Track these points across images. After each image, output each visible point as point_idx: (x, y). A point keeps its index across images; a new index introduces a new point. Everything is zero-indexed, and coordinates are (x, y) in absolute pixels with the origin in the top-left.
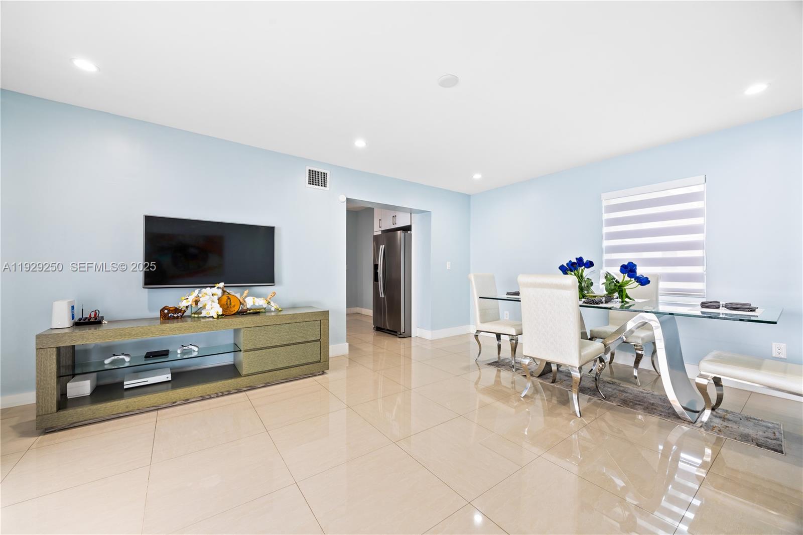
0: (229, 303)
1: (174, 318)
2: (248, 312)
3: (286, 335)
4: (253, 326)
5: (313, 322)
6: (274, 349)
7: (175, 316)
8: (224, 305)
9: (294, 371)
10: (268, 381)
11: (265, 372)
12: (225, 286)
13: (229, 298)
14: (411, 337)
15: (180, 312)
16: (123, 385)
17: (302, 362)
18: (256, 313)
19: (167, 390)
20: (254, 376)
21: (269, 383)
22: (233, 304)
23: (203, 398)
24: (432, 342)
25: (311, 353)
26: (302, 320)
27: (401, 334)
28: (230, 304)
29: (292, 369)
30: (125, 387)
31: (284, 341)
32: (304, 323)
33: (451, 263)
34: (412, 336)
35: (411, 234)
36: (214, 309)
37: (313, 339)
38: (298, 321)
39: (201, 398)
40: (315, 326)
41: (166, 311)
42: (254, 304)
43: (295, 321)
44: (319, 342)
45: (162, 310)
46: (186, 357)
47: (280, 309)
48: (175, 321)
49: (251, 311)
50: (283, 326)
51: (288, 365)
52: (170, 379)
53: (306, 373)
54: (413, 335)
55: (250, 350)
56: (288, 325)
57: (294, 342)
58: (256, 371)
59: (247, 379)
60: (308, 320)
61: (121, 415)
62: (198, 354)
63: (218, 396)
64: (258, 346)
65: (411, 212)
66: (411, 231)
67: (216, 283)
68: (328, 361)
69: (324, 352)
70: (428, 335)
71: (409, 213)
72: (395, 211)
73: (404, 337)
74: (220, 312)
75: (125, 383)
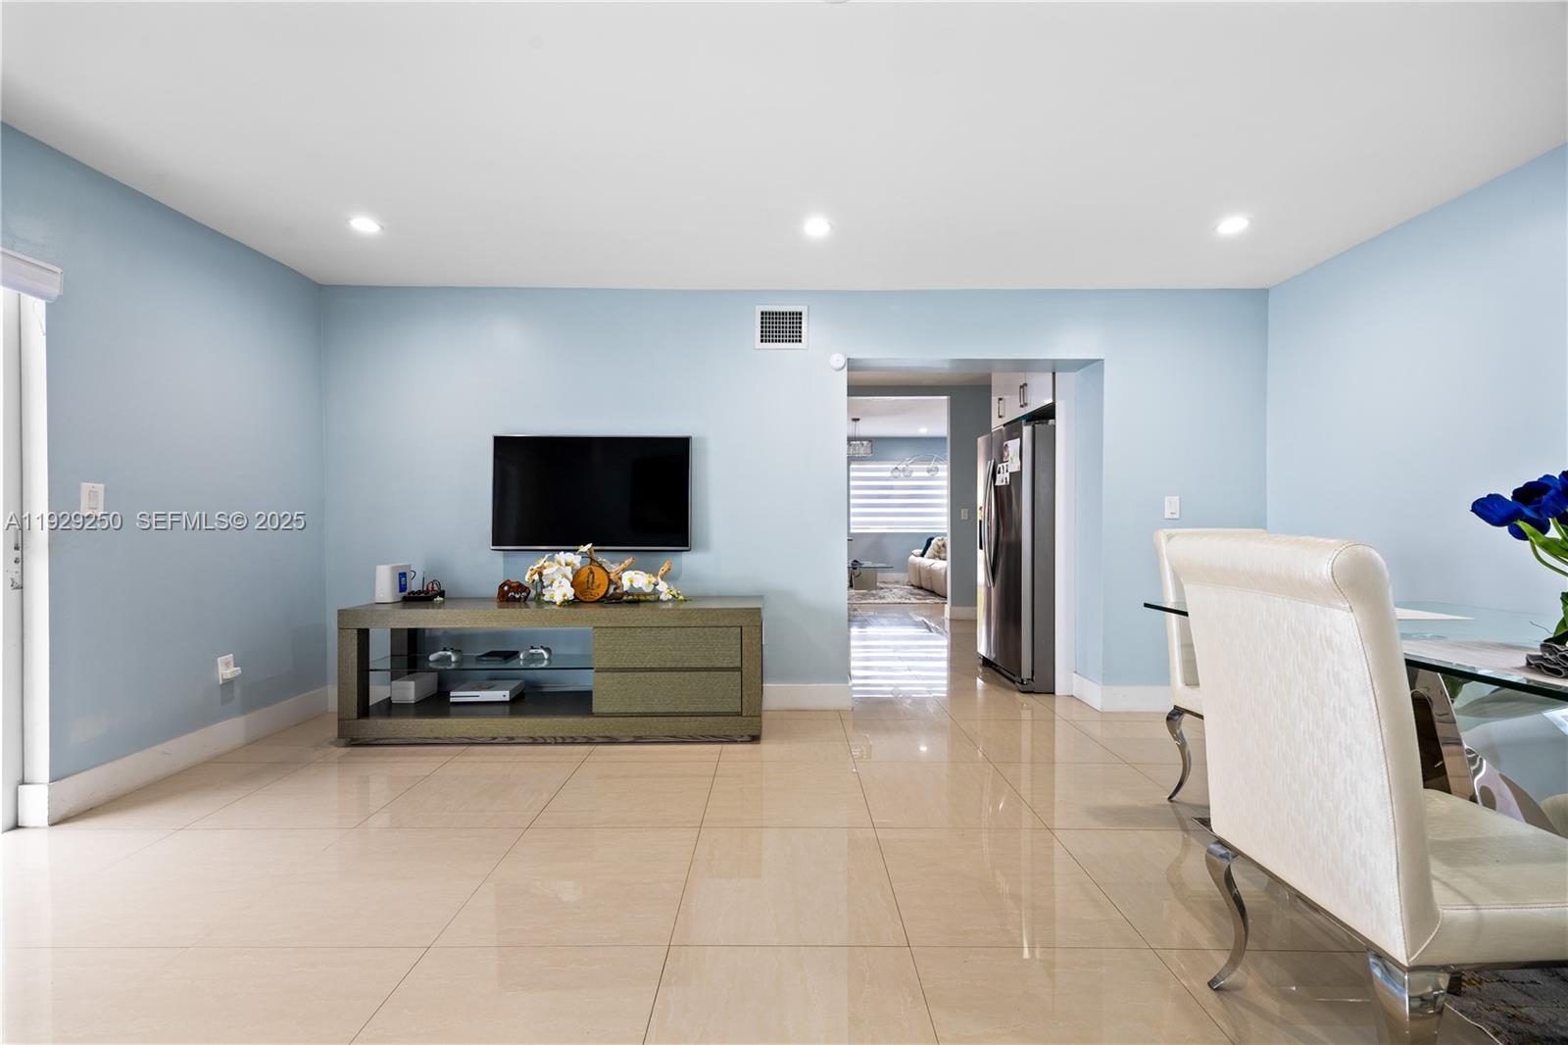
0: (590, 580)
1: (514, 599)
2: (625, 598)
3: (671, 651)
4: (609, 625)
5: (725, 629)
6: (647, 674)
7: (517, 596)
8: (584, 583)
9: (689, 725)
10: (642, 734)
11: (632, 715)
12: (595, 551)
13: (592, 572)
14: (1054, 693)
15: (524, 591)
16: (450, 697)
17: (701, 708)
18: (636, 599)
19: (503, 715)
20: (611, 719)
21: (641, 738)
22: (597, 582)
23: (534, 741)
24: (1106, 717)
25: (723, 692)
26: (700, 623)
27: (1022, 683)
28: (593, 582)
29: (682, 719)
30: (452, 700)
31: (665, 661)
32: (706, 629)
33: (1180, 499)
34: (1057, 693)
35: (1055, 426)
36: (561, 590)
37: (725, 665)
38: (694, 624)
39: (531, 741)
40: (729, 639)
41: (506, 588)
42: (632, 585)
43: (688, 623)
44: (738, 673)
45: (502, 587)
46: (533, 666)
47: (681, 597)
48: (517, 604)
49: (630, 597)
50: (665, 630)
51: (673, 710)
52: (507, 699)
53: (716, 734)
54: (1059, 690)
55: (607, 670)
56: (673, 630)
57: (687, 665)
58: (616, 710)
59: (601, 723)
60: (715, 623)
61: (429, 741)
62: (550, 664)
63: (556, 743)
64: (618, 665)
65: (1055, 368)
66: (1054, 418)
67: (579, 545)
68: (760, 716)
69: (749, 696)
70: (1095, 695)
71: (1048, 371)
72: (1025, 372)
73: (1032, 692)
74: (570, 593)
75: (452, 694)
